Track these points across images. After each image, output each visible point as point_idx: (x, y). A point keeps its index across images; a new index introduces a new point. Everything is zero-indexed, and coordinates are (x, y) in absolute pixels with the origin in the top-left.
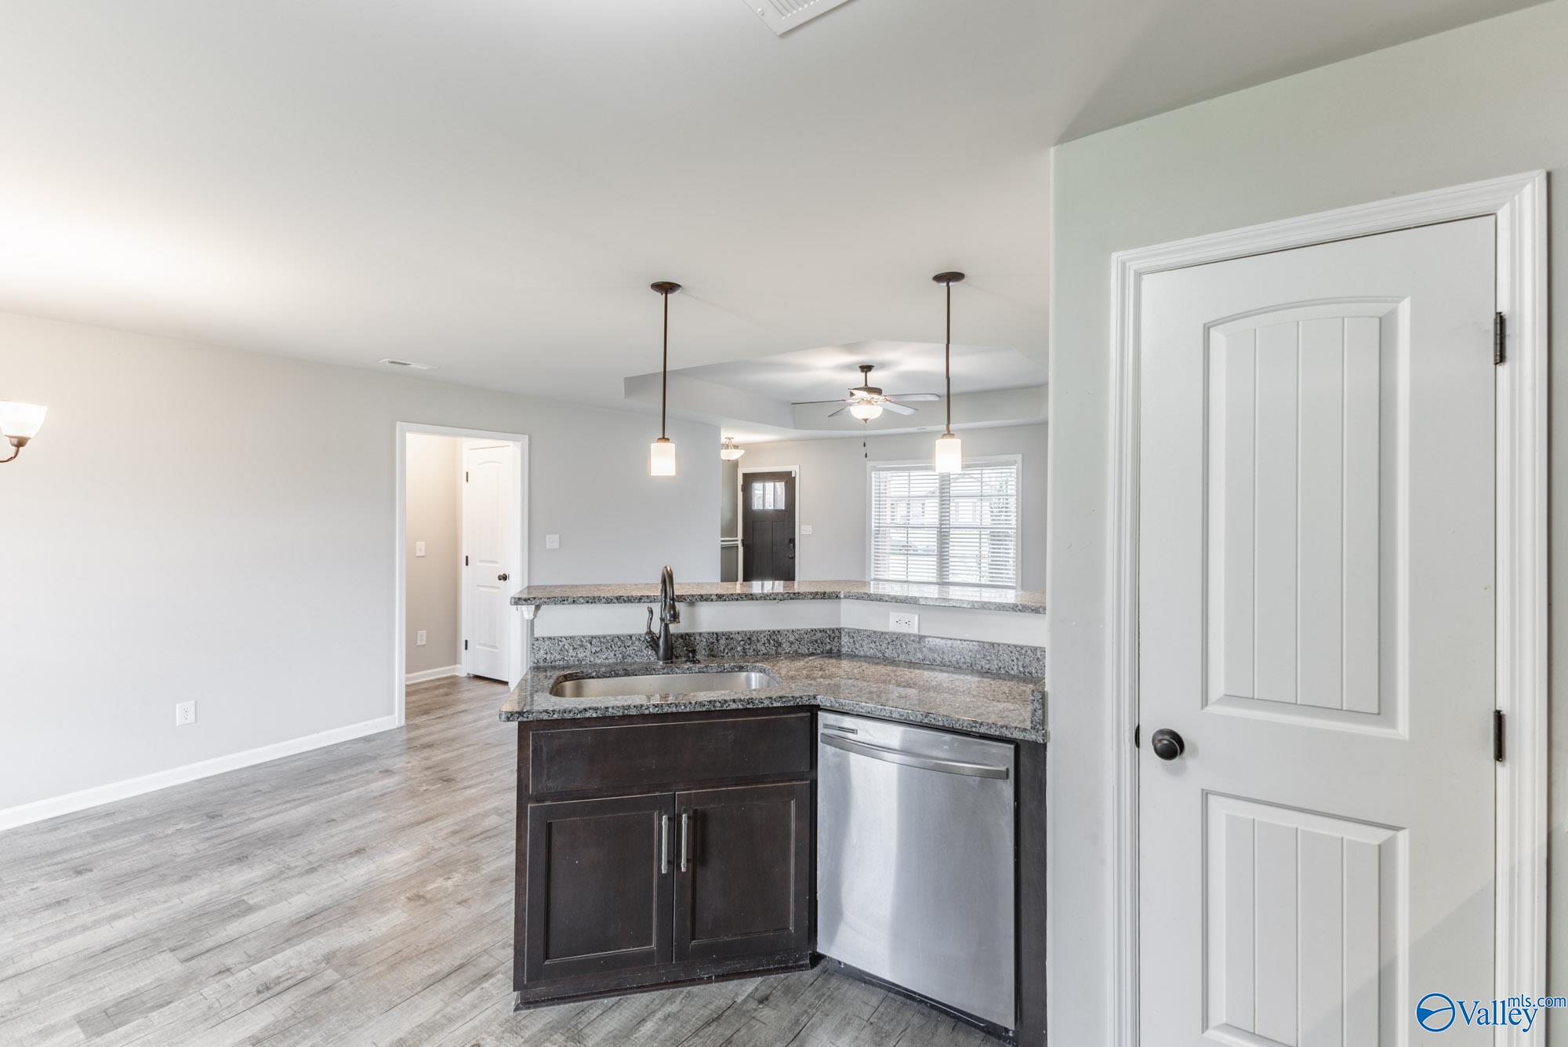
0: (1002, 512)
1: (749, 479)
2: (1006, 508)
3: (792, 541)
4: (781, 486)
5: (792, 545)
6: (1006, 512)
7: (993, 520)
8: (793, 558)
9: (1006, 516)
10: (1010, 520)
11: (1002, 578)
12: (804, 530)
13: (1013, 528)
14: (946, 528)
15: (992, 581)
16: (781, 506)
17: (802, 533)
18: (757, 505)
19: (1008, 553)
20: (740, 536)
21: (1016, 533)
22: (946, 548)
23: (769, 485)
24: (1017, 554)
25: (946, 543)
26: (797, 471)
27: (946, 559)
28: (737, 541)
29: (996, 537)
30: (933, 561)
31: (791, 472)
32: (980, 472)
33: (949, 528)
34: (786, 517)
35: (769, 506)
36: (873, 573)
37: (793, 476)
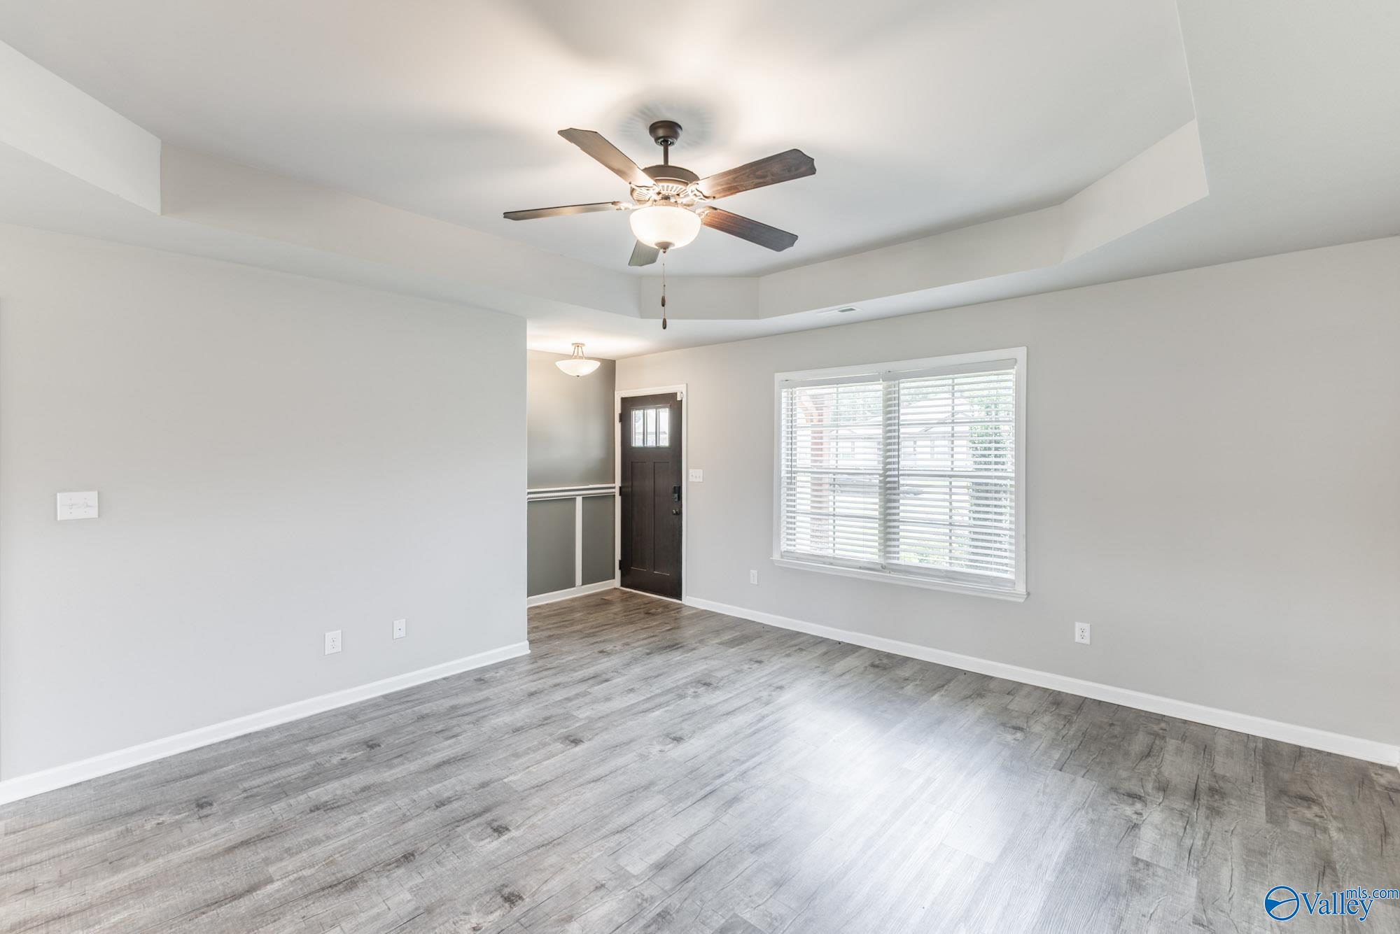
0: (990, 449)
1: (630, 404)
2: (996, 442)
3: (678, 490)
4: (665, 414)
5: (676, 495)
6: (996, 449)
7: (975, 463)
8: (679, 514)
9: (996, 456)
10: (1003, 463)
11: (991, 563)
12: (692, 476)
13: (1011, 478)
14: (894, 476)
15: (971, 567)
16: (665, 442)
17: (691, 479)
18: (637, 442)
19: (1000, 521)
20: (618, 483)
21: (1016, 486)
22: (894, 508)
23: (651, 413)
24: (1017, 523)
25: (895, 501)
26: (684, 393)
27: (894, 527)
28: (614, 488)
29: (983, 491)
30: (874, 528)
31: (676, 394)
32: (950, 382)
33: (898, 476)
34: (671, 458)
35: (651, 442)
36: (783, 541)
37: (679, 399)
